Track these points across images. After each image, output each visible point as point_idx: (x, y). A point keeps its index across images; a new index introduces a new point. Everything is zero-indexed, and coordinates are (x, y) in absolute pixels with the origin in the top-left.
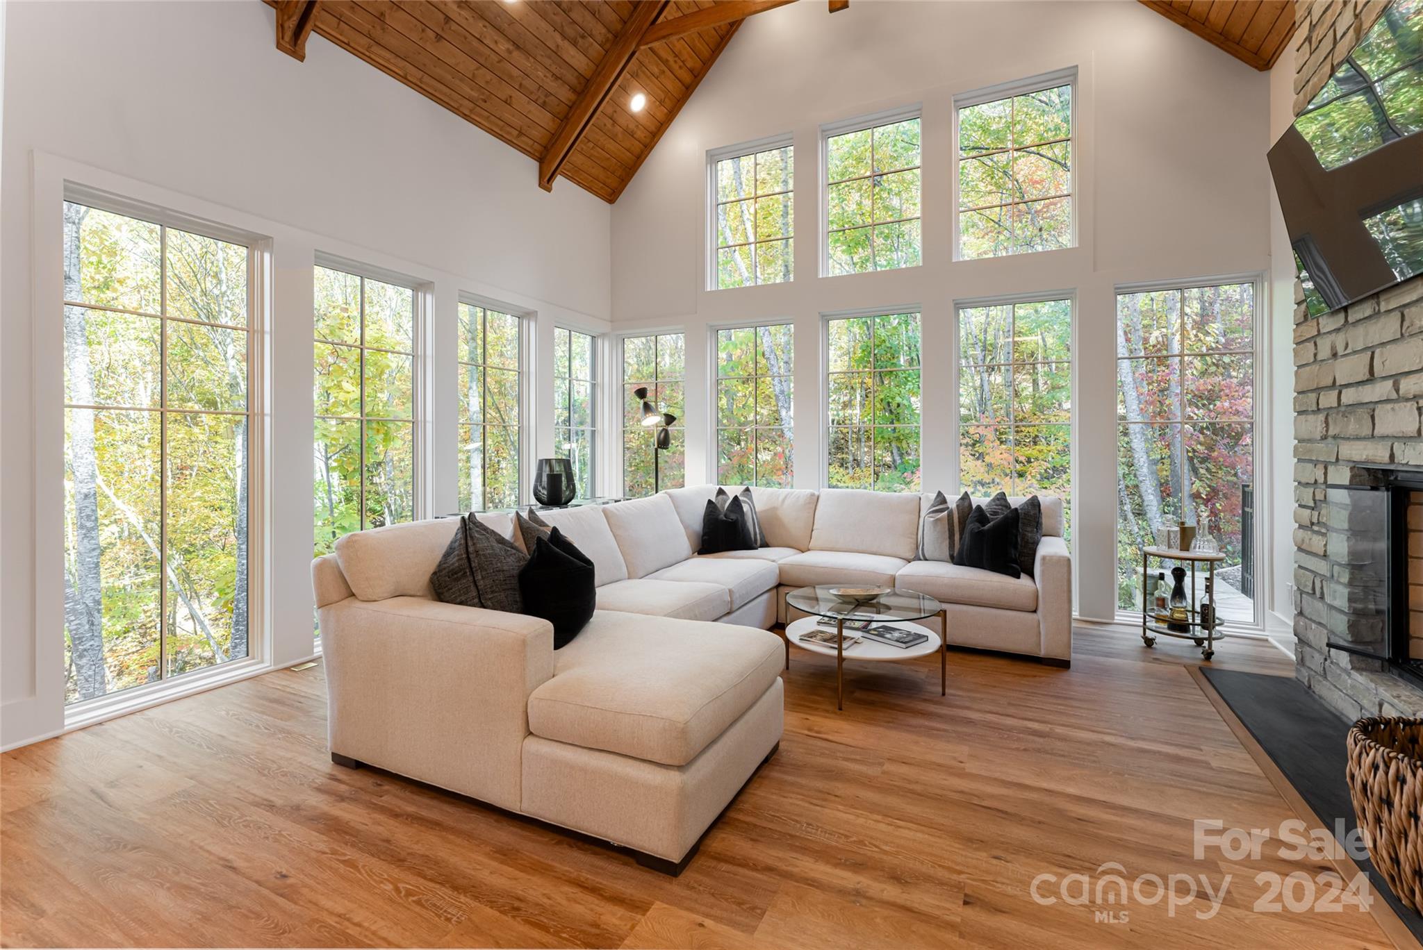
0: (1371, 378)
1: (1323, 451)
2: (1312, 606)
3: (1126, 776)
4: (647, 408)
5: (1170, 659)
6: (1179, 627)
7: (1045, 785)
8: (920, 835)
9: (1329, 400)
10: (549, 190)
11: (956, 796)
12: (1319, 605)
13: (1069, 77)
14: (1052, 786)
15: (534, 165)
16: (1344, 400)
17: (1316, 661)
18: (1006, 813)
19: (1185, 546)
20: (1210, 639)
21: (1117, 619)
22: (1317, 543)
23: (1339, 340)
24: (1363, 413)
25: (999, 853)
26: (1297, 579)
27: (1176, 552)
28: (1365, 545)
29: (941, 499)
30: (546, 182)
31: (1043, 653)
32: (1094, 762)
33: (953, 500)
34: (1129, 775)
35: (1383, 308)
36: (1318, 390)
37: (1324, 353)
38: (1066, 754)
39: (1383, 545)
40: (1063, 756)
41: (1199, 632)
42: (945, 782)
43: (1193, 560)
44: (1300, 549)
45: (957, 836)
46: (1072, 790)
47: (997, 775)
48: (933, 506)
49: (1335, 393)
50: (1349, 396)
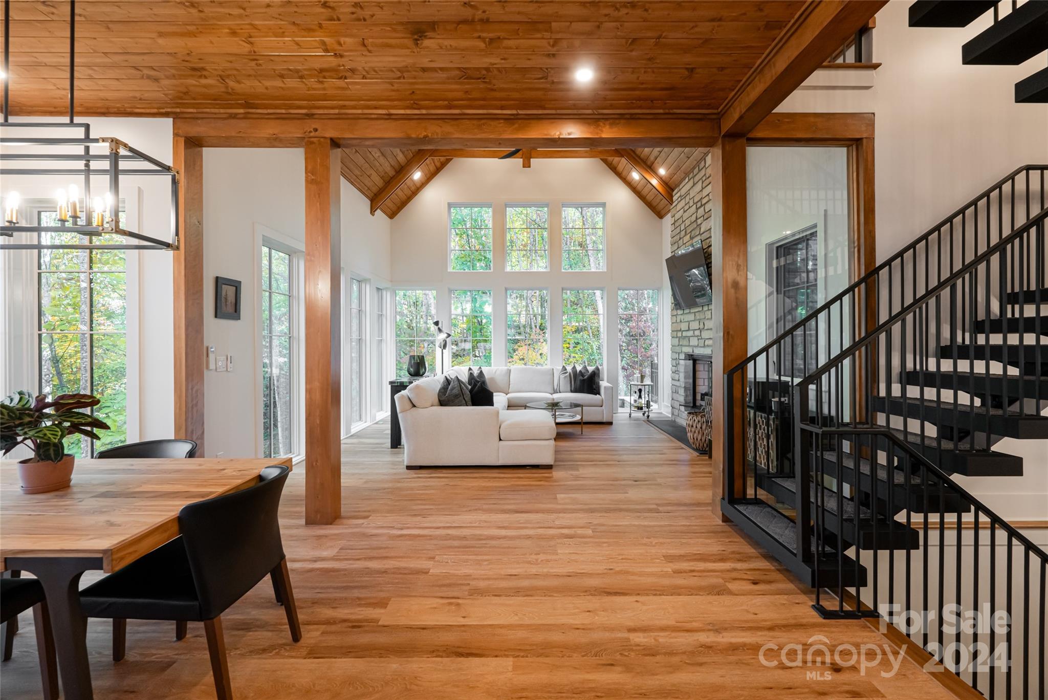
0: (689, 330)
1: (678, 349)
2: (675, 396)
4: (440, 330)
5: (637, 419)
6: (640, 408)
9: (679, 334)
10: (373, 215)
12: (677, 395)
13: (603, 205)
15: (369, 202)
16: (683, 335)
17: (676, 412)
19: (642, 381)
20: (648, 411)
21: (619, 411)
22: (677, 377)
23: (682, 317)
24: (687, 339)
26: (672, 389)
27: (639, 383)
28: (688, 380)
29: (564, 369)
30: (373, 212)
31: (605, 420)
33: (569, 369)
35: (692, 311)
36: (677, 331)
37: (678, 321)
39: (691, 381)
41: (645, 409)
43: (645, 385)
44: (673, 379)
48: (562, 371)
49: (681, 333)
50: (684, 334)
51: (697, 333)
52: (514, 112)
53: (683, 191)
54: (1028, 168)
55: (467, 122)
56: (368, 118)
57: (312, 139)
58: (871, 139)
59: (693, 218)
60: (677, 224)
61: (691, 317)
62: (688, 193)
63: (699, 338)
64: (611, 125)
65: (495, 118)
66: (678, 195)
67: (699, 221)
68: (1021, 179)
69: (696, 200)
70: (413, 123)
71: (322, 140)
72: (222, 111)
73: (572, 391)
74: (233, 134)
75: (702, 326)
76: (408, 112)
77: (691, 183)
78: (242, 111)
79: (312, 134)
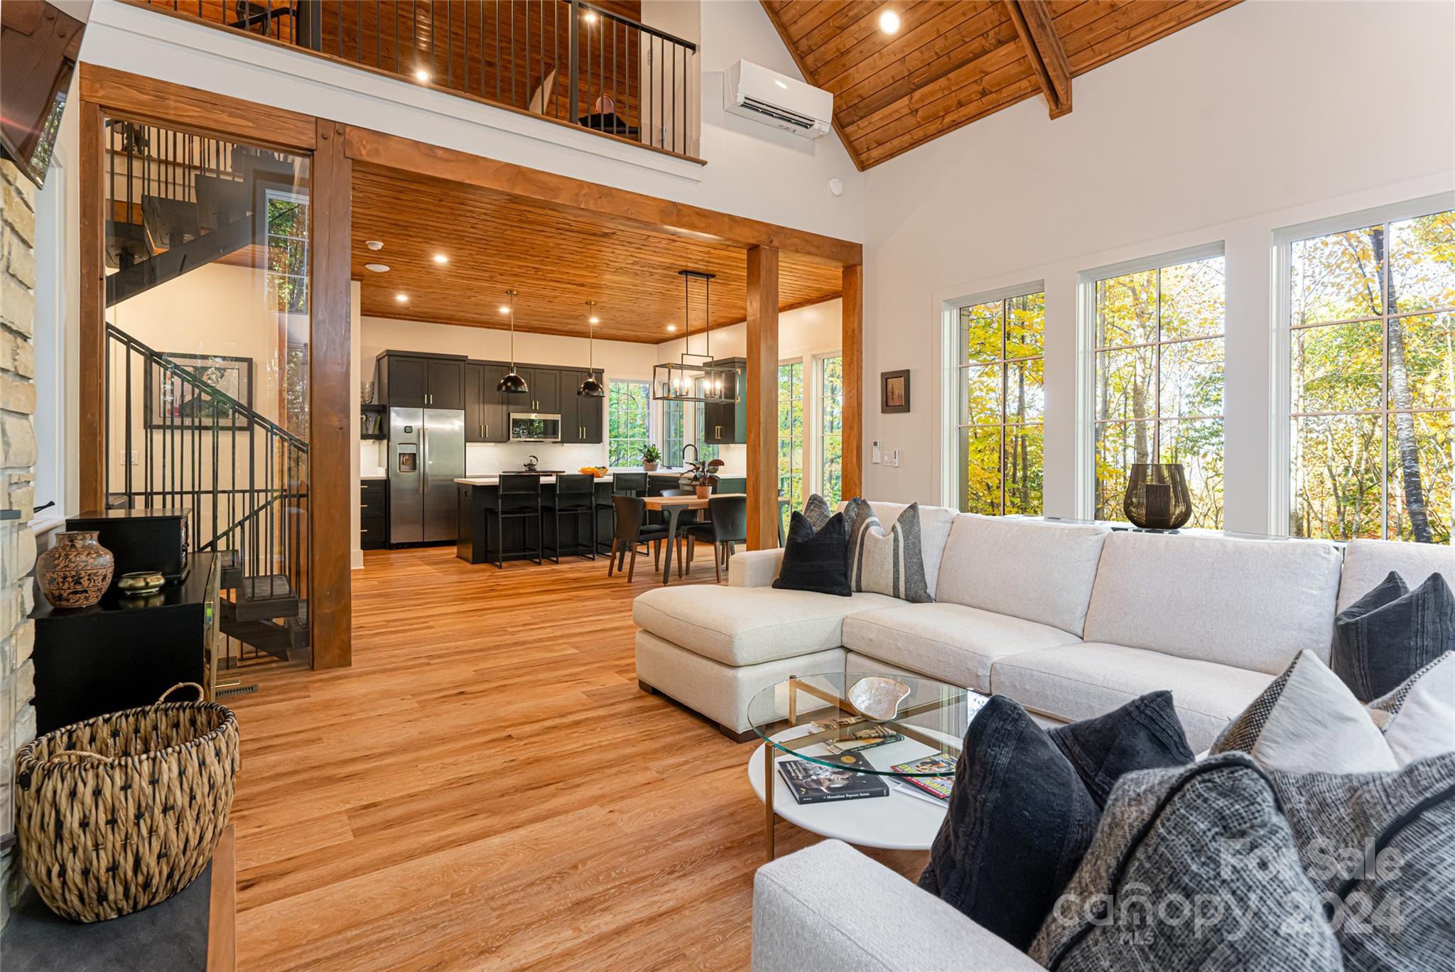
3: (448, 897)
7: (522, 832)
8: (569, 748)
11: (578, 781)
14: (517, 835)
18: (532, 789)
25: (514, 763)
32: (492, 898)
34: (446, 901)
38: (529, 890)
40: (532, 884)
42: (600, 786)
45: (548, 759)
46: (495, 841)
47: (570, 817)
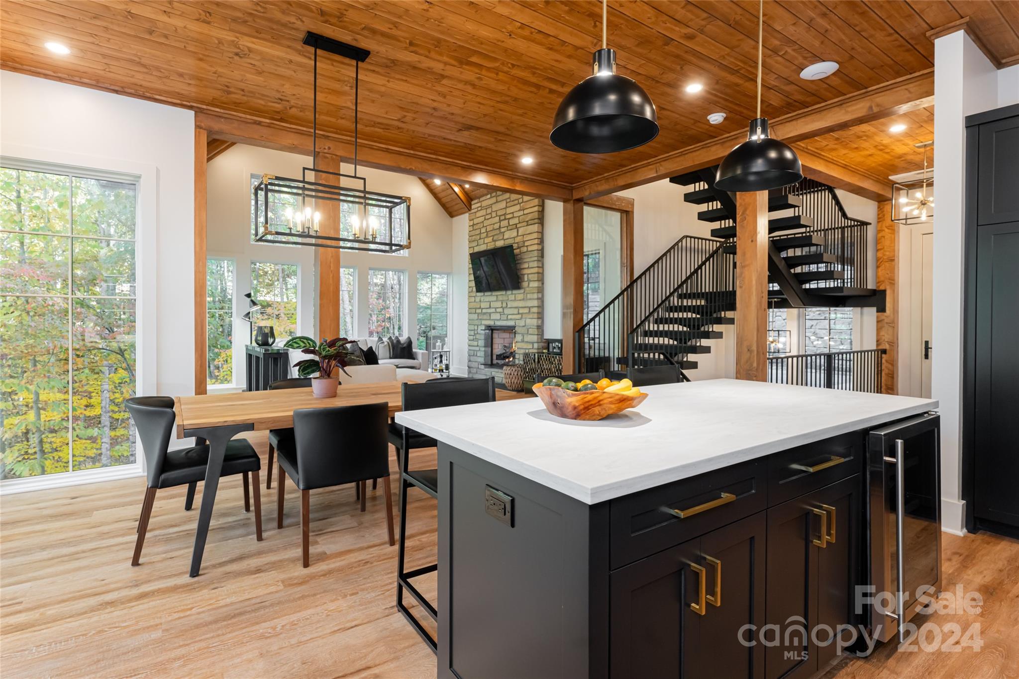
51: (500, 310)
52: (468, 164)
53: (484, 204)
54: (687, 237)
55: (438, 164)
56: (371, 148)
57: (326, 155)
58: (633, 212)
59: (497, 226)
60: (475, 227)
61: (494, 298)
62: (491, 206)
63: (501, 314)
64: (521, 183)
65: (457, 165)
66: (479, 205)
67: (503, 230)
68: (684, 241)
69: (499, 213)
70: (402, 158)
71: (334, 156)
72: (248, 117)
73: (390, 358)
74: (256, 137)
75: (504, 305)
76: (401, 150)
77: (494, 200)
78: (268, 121)
79: (325, 151)
